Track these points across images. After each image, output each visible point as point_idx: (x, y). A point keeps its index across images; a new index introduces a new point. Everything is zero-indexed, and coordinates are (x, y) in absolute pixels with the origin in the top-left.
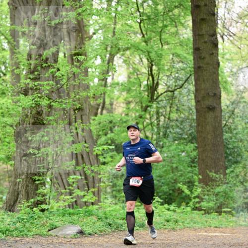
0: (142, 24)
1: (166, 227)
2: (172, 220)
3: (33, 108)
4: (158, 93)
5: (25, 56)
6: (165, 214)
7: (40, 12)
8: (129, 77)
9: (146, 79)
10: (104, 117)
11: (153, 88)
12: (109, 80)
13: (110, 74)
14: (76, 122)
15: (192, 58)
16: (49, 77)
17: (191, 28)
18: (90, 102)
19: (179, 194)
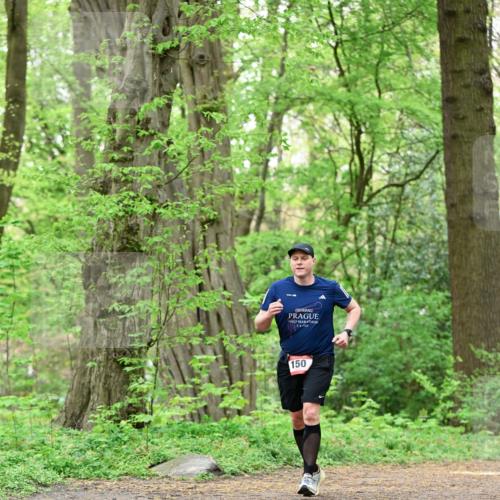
0: (339, 51)
1: (387, 459)
2: (400, 445)
3: (120, 218)
4: (371, 189)
5: (104, 116)
6: (385, 434)
7: (133, 25)
8: (313, 157)
9: (348, 159)
10: (261, 238)
11: (360, 179)
12: (273, 163)
13: (275, 150)
14: (205, 247)
15: (439, 117)
16: (151, 156)
17: (439, 58)
18: (233, 208)
19: (413, 392)
